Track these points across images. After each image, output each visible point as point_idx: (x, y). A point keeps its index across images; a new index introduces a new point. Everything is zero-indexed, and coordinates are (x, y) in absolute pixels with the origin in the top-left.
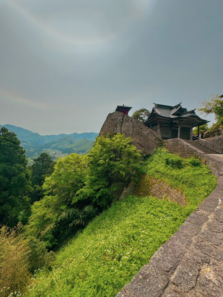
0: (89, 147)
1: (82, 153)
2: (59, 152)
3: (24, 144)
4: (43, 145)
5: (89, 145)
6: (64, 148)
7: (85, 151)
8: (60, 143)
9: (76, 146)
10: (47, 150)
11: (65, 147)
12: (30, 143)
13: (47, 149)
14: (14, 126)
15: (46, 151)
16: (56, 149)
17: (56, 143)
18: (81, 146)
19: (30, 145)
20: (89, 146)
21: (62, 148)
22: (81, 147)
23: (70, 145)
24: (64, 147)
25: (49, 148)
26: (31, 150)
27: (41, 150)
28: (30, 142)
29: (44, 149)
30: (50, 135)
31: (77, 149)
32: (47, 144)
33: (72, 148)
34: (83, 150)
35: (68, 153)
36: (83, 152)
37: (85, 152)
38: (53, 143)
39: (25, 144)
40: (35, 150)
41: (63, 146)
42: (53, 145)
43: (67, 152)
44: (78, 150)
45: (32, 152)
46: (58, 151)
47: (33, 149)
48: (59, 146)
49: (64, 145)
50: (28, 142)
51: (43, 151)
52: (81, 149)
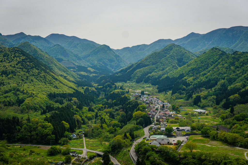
0: (224, 70)
1: (207, 88)
2: (151, 89)
3: (80, 75)
4: (117, 73)
5: (226, 65)
6: (163, 77)
7: (216, 84)
8: (154, 66)
9: (193, 69)
10: (126, 84)
11: (166, 76)
12: (92, 70)
13: (126, 82)
14: (63, 36)
15: (121, 88)
16: (146, 82)
17: (145, 66)
18: (204, 70)
19: (91, 75)
20: (227, 68)
21: (160, 77)
22: (205, 72)
23: (179, 68)
24: (163, 75)
25: (130, 79)
26: (92, 86)
27: (111, 87)
28: (91, 67)
29: (119, 84)
30: (133, 47)
31: (194, 80)
32: (127, 69)
33: (182, 76)
34: (210, 80)
35: (171, 92)
36: (211, 87)
37: (214, 86)
38: (139, 66)
39: (83, 73)
40: (99, 87)
41: (161, 73)
42: (139, 72)
43: (170, 90)
44: (196, 82)
45: (93, 91)
46: (151, 85)
47: (97, 85)
48: (153, 74)
49: (163, 69)
50: (89, 69)
51: (116, 88)
52: (203, 79)
